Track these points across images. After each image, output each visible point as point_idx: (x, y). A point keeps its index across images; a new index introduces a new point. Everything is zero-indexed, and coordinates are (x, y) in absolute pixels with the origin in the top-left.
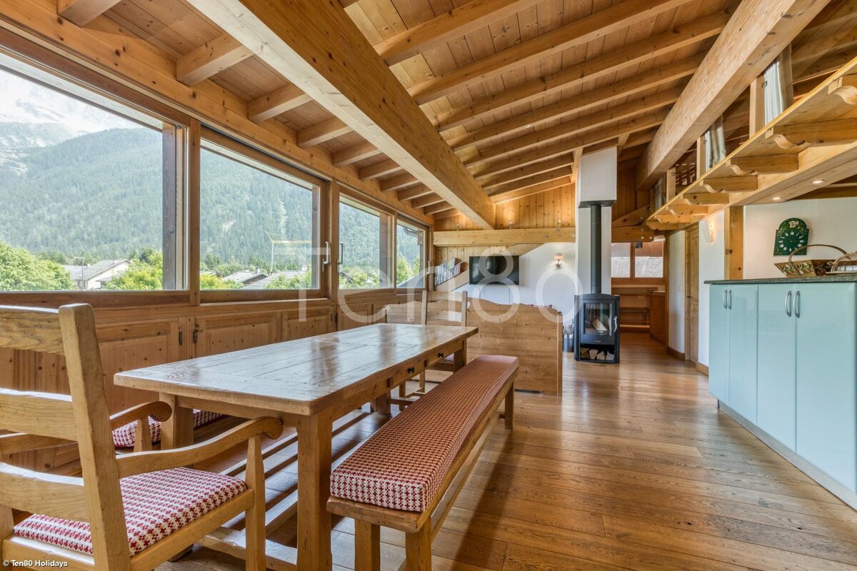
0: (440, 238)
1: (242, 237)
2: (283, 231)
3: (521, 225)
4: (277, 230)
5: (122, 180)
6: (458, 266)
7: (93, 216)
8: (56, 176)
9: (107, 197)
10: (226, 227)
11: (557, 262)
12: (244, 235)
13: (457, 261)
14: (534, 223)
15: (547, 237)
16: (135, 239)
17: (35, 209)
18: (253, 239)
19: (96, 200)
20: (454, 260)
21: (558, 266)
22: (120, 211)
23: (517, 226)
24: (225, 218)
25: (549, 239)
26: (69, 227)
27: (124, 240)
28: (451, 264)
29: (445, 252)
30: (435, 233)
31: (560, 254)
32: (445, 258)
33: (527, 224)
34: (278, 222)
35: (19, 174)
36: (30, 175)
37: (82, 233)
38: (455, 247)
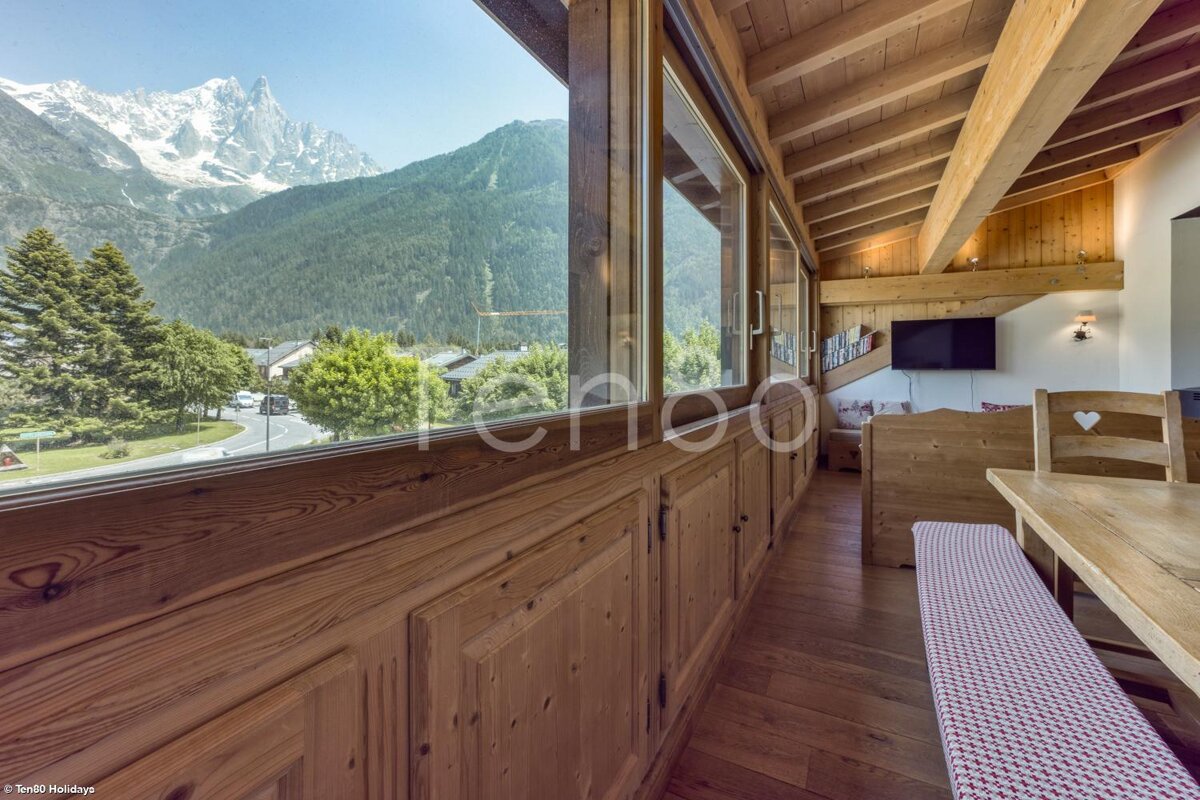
0: (833, 292)
1: (439, 310)
2: (489, 301)
3: (991, 264)
4: (481, 299)
5: (305, 246)
6: (867, 339)
7: (274, 290)
8: (237, 246)
9: (289, 266)
10: (421, 297)
11: (1076, 327)
12: (441, 307)
13: (864, 330)
14: (1020, 258)
15: (1057, 281)
16: (318, 316)
17: (218, 285)
18: (452, 311)
19: (277, 271)
20: (858, 328)
21: (1081, 336)
22: (302, 283)
23: (984, 266)
24: (419, 287)
25: (1060, 284)
26: (250, 304)
27: (306, 317)
28: (854, 335)
29: (839, 315)
30: (823, 283)
31: (1089, 313)
32: (839, 326)
33: (1004, 261)
34: (483, 290)
35: (202, 245)
36: (213, 245)
37: (263, 309)
38: (857, 306)
